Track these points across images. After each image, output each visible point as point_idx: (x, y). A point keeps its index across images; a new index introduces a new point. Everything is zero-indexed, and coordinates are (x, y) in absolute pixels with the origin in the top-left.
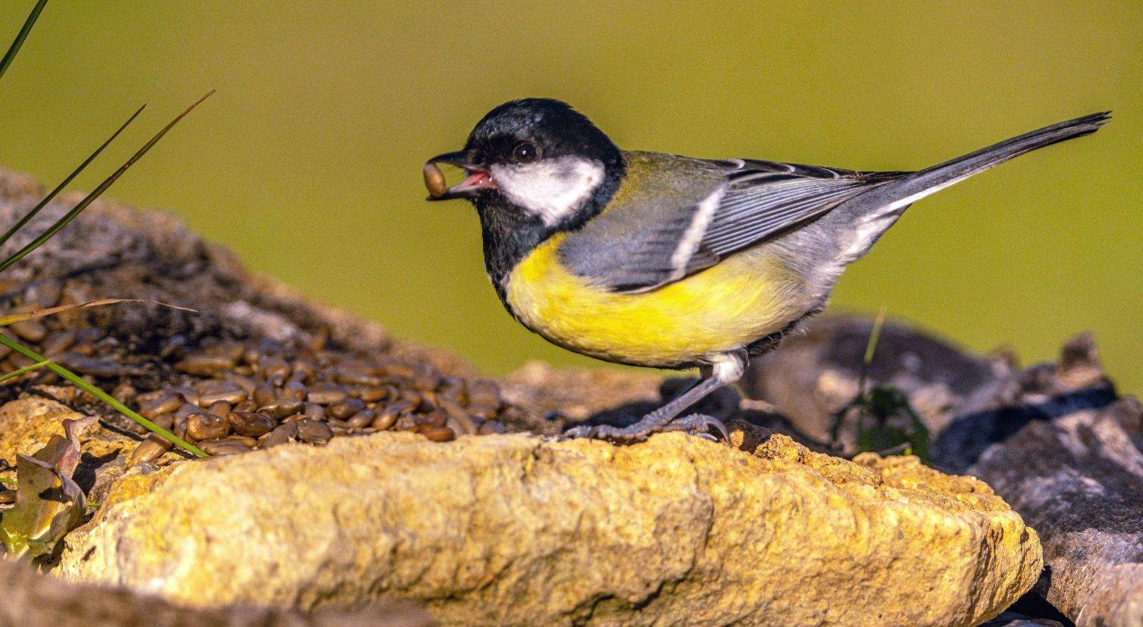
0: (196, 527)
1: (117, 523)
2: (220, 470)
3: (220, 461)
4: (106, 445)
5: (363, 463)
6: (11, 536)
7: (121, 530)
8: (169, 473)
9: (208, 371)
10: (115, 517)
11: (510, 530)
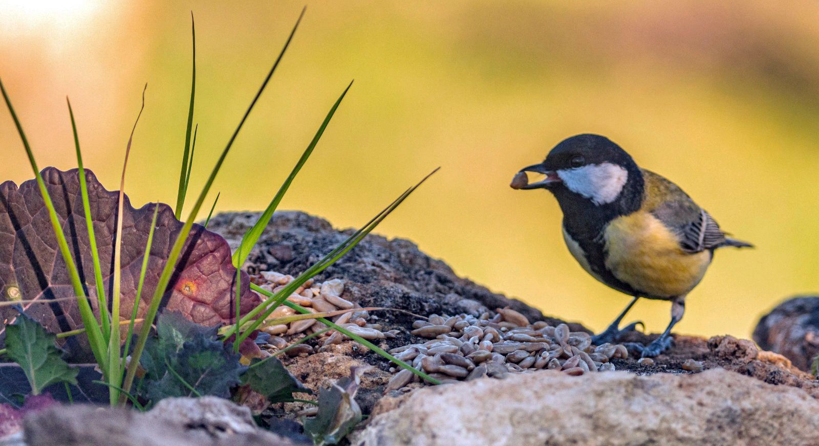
0: (426, 429)
1: (379, 427)
2: (441, 393)
3: (441, 388)
4: (371, 380)
5: (527, 388)
6: (314, 435)
7: (380, 431)
8: (410, 396)
9: (433, 335)
10: (377, 424)
11: (619, 428)
